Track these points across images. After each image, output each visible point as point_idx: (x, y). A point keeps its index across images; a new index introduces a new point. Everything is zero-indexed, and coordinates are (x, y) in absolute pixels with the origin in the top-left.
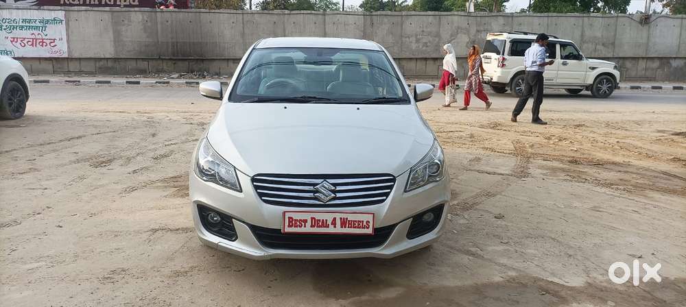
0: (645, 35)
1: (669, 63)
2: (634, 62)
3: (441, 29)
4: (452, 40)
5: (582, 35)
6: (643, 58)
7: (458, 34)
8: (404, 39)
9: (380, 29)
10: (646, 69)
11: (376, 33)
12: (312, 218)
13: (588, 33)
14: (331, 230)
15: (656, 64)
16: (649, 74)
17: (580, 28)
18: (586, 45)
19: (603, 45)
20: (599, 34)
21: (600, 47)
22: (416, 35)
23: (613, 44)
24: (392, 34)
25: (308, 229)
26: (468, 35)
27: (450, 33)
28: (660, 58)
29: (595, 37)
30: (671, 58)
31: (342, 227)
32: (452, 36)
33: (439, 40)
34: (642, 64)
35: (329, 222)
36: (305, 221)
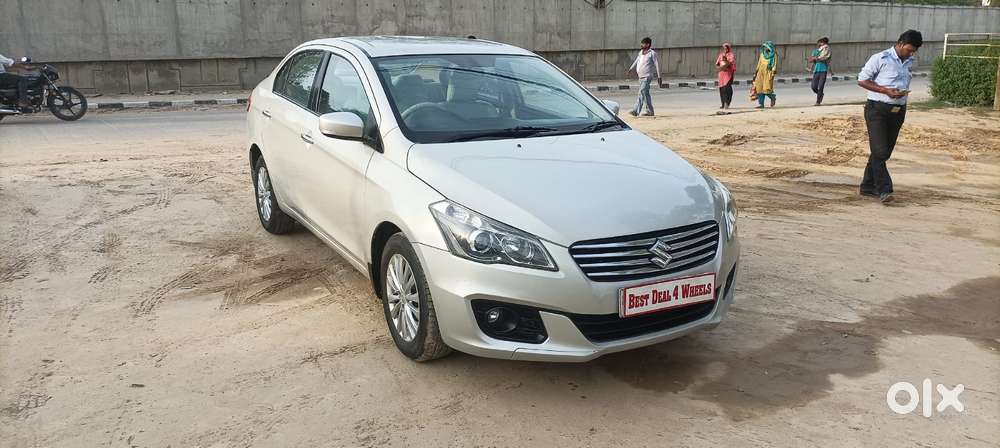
0: (601, 20)
1: (627, 56)
2: (591, 56)
3: (358, 14)
4: (375, 29)
5: (535, 23)
6: (601, 51)
7: (381, 20)
8: (305, 28)
9: (267, 12)
10: (605, 65)
11: (261, 18)
12: (654, 292)
13: (541, 20)
14: (673, 303)
15: (615, 57)
16: (608, 70)
17: (532, 13)
18: (540, 35)
19: (559, 34)
20: (553, 21)
21: (555, 38)
22: (323, 22)
23: (569, 33)
24: (287, 19)
25: (650, 307)
26: (396, 22)
27: (371, 17)
28: (618, 51)
29: (549, 25)
30: (629, 50)
31: (684, 297)
32: (374, 23)
33: (357, 29)
34: (600, 57)
35: (671, 294)
36: (647, 297)
